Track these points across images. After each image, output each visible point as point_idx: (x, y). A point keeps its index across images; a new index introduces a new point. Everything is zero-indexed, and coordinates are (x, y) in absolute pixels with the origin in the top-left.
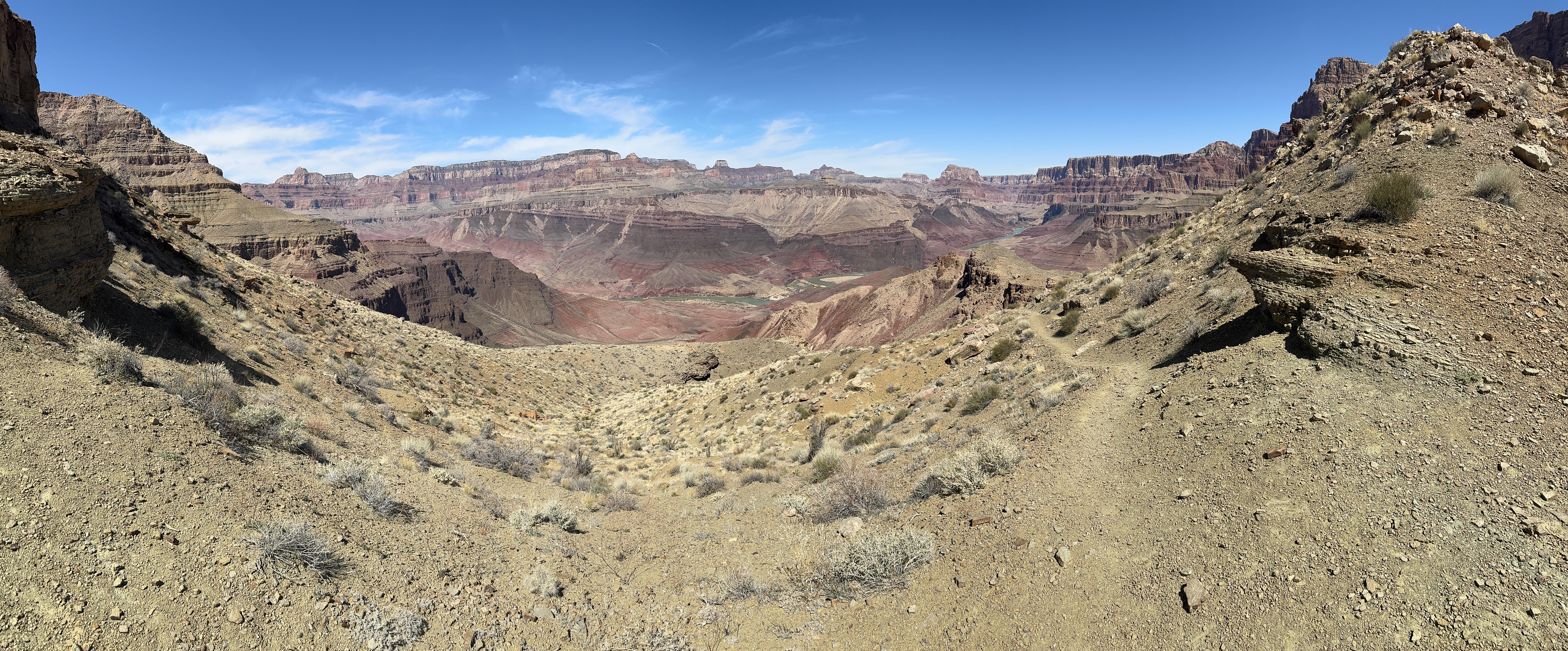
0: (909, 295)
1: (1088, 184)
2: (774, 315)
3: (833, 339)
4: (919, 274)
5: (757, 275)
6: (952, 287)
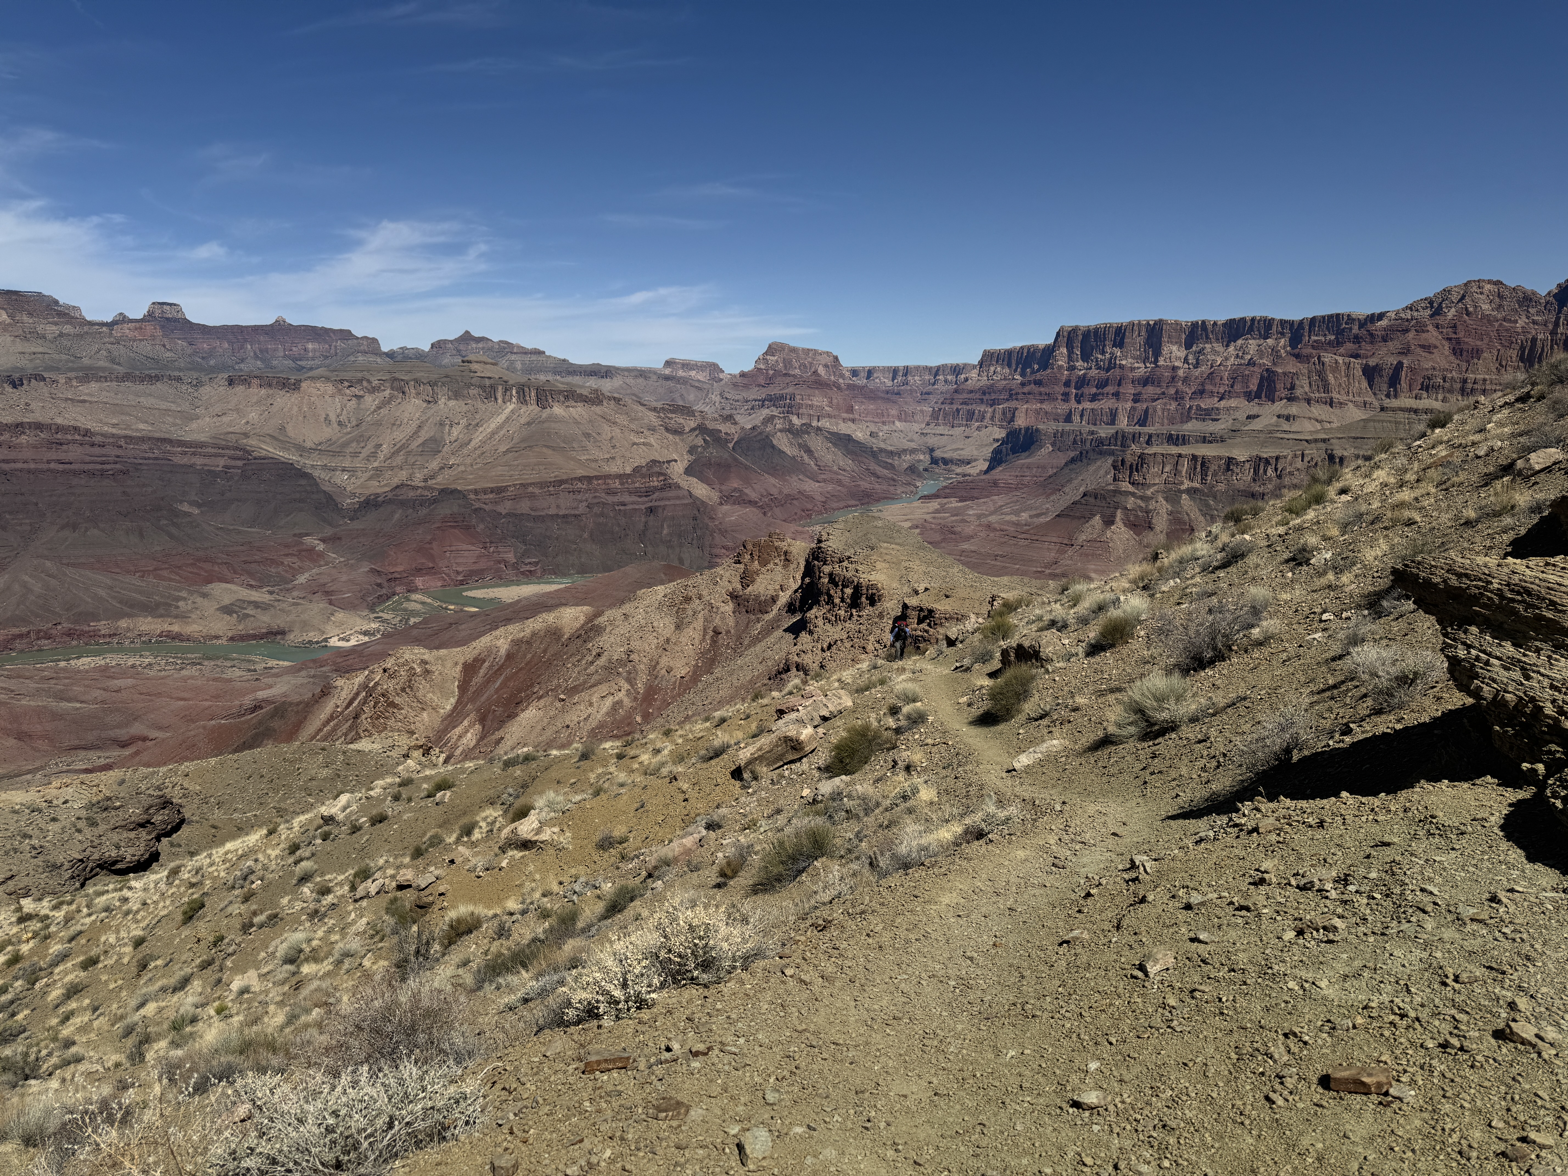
0: (678, 627)
1: (1102, 384)
2: (340, 682)
3: (498, 735)
4: (701, 581)
5: (290, 586)
6: (775, 609)
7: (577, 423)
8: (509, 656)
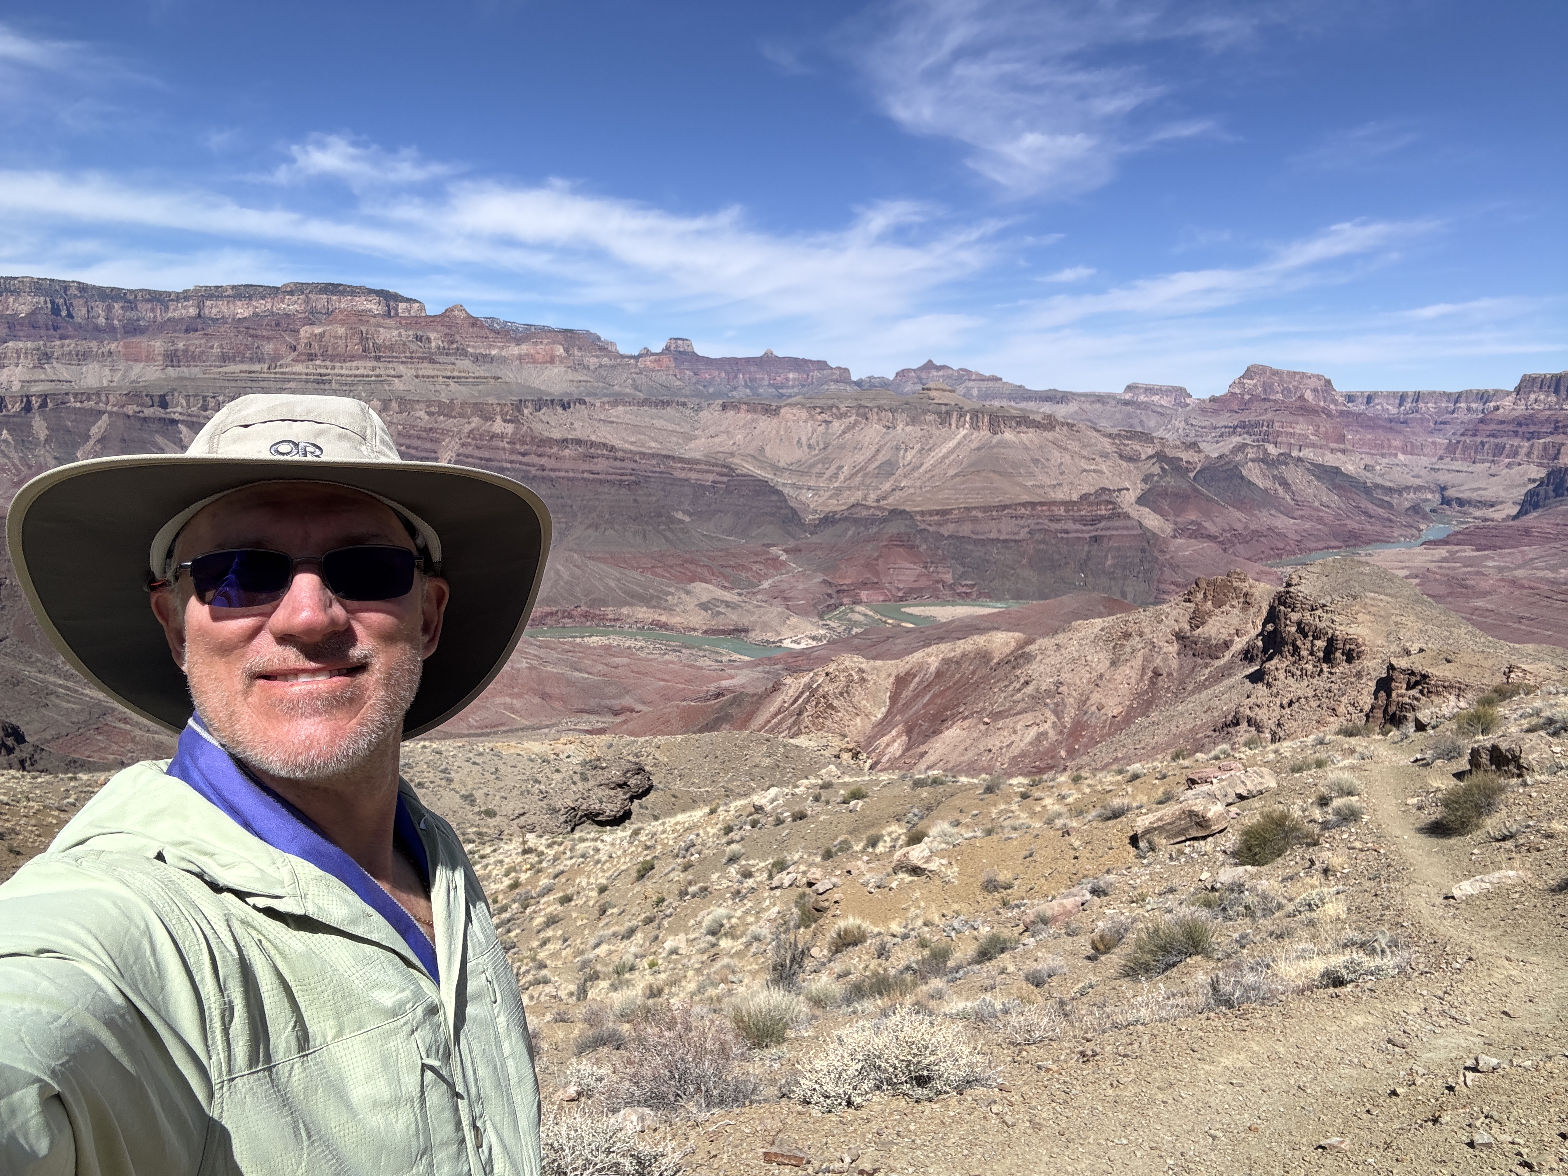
2: (789, 680)
3: (922, 748)
4: (1144, 616)
5: (756, 590)
6: (1228, 655)
7: (1027, 448)
8: (939, 674)
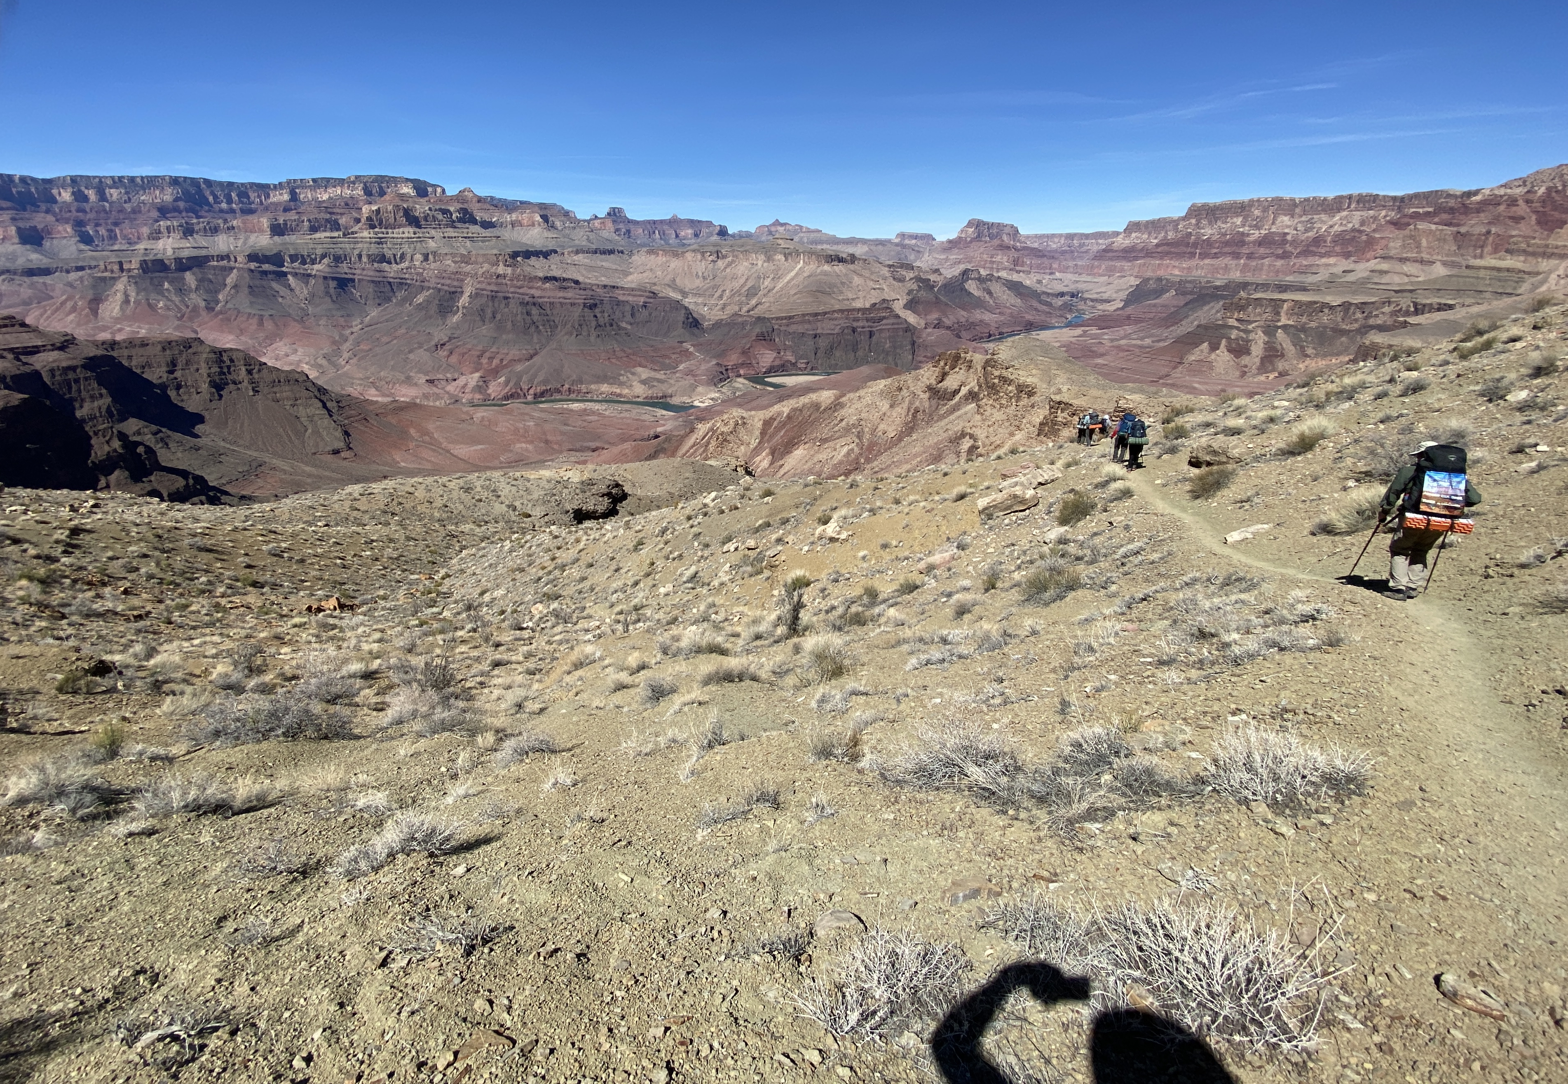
5: (675, 371)
6: (957, 398)
7: (838, 276)
8: (789, 417)
